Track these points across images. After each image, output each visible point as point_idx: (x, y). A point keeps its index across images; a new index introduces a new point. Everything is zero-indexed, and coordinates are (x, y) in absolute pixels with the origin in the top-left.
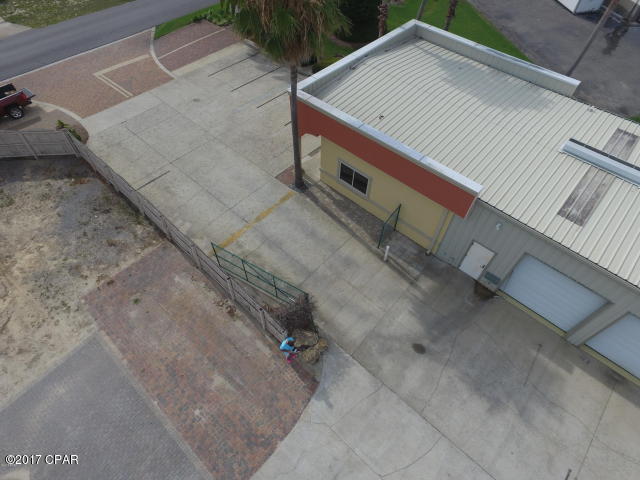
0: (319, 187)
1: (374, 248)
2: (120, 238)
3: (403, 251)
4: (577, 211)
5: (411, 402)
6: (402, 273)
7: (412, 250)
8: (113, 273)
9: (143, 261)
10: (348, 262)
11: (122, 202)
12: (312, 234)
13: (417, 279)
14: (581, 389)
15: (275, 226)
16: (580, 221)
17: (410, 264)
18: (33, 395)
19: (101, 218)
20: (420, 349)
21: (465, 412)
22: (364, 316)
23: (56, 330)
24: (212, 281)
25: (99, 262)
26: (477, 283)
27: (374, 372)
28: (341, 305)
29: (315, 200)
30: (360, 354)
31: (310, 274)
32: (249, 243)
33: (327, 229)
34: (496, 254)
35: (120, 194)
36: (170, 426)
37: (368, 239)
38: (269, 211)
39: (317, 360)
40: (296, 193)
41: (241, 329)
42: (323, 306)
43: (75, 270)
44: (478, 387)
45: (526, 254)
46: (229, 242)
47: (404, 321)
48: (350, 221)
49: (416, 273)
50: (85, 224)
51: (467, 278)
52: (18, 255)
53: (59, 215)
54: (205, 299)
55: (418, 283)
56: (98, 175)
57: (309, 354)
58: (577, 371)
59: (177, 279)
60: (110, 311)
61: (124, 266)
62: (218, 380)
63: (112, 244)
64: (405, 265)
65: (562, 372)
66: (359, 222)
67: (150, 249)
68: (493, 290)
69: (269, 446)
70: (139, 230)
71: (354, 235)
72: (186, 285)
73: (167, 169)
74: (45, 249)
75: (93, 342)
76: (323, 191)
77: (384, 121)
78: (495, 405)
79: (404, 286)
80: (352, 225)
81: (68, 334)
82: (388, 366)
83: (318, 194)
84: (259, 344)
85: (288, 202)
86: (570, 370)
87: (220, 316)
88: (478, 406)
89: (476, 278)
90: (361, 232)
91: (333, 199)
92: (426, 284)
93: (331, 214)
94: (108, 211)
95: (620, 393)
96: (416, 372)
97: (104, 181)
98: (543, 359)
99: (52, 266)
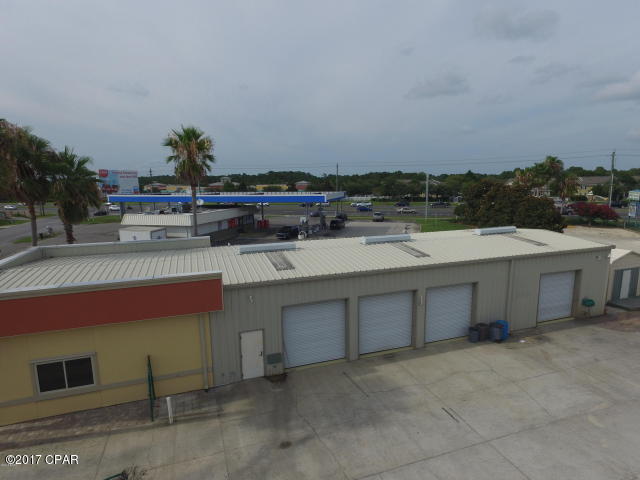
0: (5, 432)
1: (149, 423)
4: (284, 266)
7: (191, 398)
13: (221, 410)
16: (291, 268)
17: (200, 407)
20: (286, 445)
21: (367, 444)
22: (205, 474)
26: (266, 377)
34: (263, 330)
37: (132, 424)
45: (283, 308)
47: (248, 441)
48: (90, 428)
49: (214, 408)
51: (255, 380)
55: (225, 412)
64: (196, 411)
68: (282, 372)
71: (110, 433)
79: (215, 423)
83: (10, 439)
89: (262, 374)
90: (116, 425)
91: (43, 428)
95: (402, 360)
98: (356, 378)
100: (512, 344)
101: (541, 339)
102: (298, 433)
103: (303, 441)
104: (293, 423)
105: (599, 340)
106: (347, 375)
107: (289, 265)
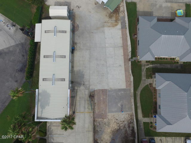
0: (72, 110)
1: (76, 97)
2: (99, 124)
3: (74, 94)
5: (89, 82)
6: (77, 92)
7: (73, 93)
8: (102, 119)
9: (98, 118)
10: (80, 98)
11: (95, 131)
12: (80, 105)
14: (76, 69)
15: (82, 109)
17: (75, 92)
19: (98, 130)
20: (84, 84)
21: (86, 77)
22: (85, 91)
23: (111, 117)
24: (94, 109)
25: (102, 122)
27: (89, 87)
28: (86, 95)
29: (75, 109)
30: (89, 89)
31: (85, 101)
32: (87, 110)
33: (78, 104)
35: (94, 132)
36: (107, 99)
38: (81, 112)
39: (93, 92)
40: (76, 112)
41: (96, 101)
42: (87, 97)
43: (105, 124)
44: (83, 77)
47: (82, 88)
49: (75, 90)
50: (100, 130)
51: (72, 85)
52: (109, 132)
53: (102, 135)
54: (96, 107)
56: (94, 139)
57: (93, 93)
58: (74, 70)
59: (97, 112)
60: (105, 115)
61: (100, 119)
62: (101, 98)
63: (100, 124)
65: (76, 71)
67: (97, 119)
68: (71, 82)
69: (102, 90)
70: (96, 124)
71: (76, 100)
72: (97, 111)
73: (86, 132)
74: (106, 130)
75: (109, 113)
76: (72, 109)
78: (83, 75)
79: (78, 90)
80: (75, 102)
81: (110, 115)
82: (88, 86)
83: (73, 109)
84: (96, 98)
85: (78, 112)
86: (75, 71)
87: (96, 104)
88: (85, 76)
90: (75, 100)
92: (76, 88)
93: (75, 105)
94: (97, 130)
96: (86, 83)
97: (94, 137)
98: (76, 73)
99: (107, 127)
100: (75, 49)
101: (76, 44)
102: (83, 83)
103: (84, 82)
104: (81, 83)
105: (79, 37)
106: (74, 74)
107: (63, 79)
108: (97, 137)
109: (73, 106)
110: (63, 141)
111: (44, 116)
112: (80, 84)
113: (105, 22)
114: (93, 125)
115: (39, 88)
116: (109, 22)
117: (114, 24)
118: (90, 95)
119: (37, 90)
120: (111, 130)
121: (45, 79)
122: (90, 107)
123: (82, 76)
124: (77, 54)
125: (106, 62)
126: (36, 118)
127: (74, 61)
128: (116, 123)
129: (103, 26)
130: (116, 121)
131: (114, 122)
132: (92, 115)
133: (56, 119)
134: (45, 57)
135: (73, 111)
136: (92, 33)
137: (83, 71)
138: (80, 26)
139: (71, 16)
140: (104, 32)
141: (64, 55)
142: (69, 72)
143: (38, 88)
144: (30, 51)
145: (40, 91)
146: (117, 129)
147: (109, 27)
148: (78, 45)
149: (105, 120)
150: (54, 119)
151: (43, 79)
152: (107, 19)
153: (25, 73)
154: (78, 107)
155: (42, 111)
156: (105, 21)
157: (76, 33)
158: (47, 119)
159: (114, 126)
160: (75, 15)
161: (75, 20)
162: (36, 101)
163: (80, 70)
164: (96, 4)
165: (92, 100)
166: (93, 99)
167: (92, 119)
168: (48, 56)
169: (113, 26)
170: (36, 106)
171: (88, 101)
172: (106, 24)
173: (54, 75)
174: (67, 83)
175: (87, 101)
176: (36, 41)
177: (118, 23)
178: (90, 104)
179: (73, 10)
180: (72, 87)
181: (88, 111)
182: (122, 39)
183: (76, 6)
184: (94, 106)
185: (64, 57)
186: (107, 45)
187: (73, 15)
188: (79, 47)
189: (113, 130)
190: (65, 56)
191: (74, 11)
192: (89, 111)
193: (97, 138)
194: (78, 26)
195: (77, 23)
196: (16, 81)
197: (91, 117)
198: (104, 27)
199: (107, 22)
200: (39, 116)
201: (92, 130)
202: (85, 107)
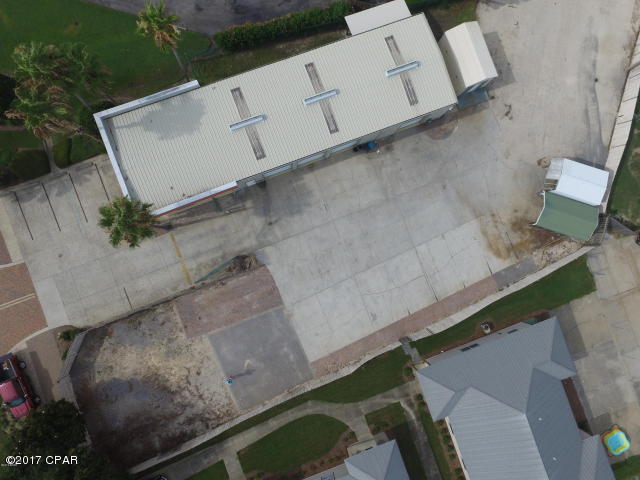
0: (173, 219)
1: (221, 214)
2: (161, 320)
3: (229, 203)
4: (260, 154)
5: (286, 237)
6: (237, 210)
7: (230, 198)
8: (181, 325)
9: (180, 312)
10: (223, 228)
11: (135, 318)
12: (200, 236)
14: (309, 179)
15: (188, 249)
16: (263, 156)
18: (222, 359)
19: (143, 326)
20: (270, 224)
21: (296, 223)
22: (249, 236)
23: (199, 350)
24: (204, 286)
25: (171, 330)
26: (257, 184)
27: (270, 244)
28: (239, 242)
29: (180, 225)
30: (262, 245)
31: (220, 247)
32: (192, 265)
33: (201, 228)
35: (130, 316)
36: (254, 317)
37: (215, 214)
38: (177, 249)
39: (257, 261)
40: (172, 232)
41: (231, 283)
42: (236, 249)
43: (170, 340)
44: (292, 214)
46: (187, 274)
47: (258, 222)
49: (241, 205)
50: (144, 334)
51: (253, 186)
52: (150, 364)
53: (131, 345)
54: (212, 292)
55: (246, 207)
56: (109, 324)
57: (253, 263)
58: (304, 176)
59: (196, 300)
60: (199, 329)
61: (179, 321)
62: (247, 297)
63: (163, 324)
64: (236, 206)
65: (302, 182)
66: (204, 212)
67: (175, 308)
68: (263, 181)
69: (275, 288)
70: (159, 310)
71: (209, 218)
72: (200, 299)
73: (121, 288)
74: (152, 352)
75: (211, 338)
76: (177, 219)
77: (175, 187)
78: (299, 212)
79: (244, 213)
80: (204, 216)
81: (203, 345)
82: (270, 238)
83: (178, 222)
85: (176, 238)
86: (302, 179)
87: (223, 289)
88: (297, 218)
89: (255, 184)
90: (210, 215)
91: (185, 216)
92: (249, 204)
93: (190, 223)
94: (140, 323)
95: (318, 168)
96: (277, 231)
97: (116, 322)
98: (294, 185)
99: (164, 350)
100: (371, 154)
101: (389, 149)
102: (274, 219)
103: (276, 221)
104: (272, 213)
105: (415, 150)
106: (291, 182)
107: (262, 150)
108: (118, 331)
109: (188, 216)
110: (64, 230)
111: (122, 136)
112: (265, 210)
113: (493, 215)
114: (152, 302)
115: (204, 88)
116: (500, 226)
117: (500, 247)
118: (244, 257)
119: (195, 83)
120: (158, 369)
121: (241, 94)
122: (204, 273)
123: (295, 208)
124: (358, 165)
125: (369, 268)
126: (105, 113)
127: (331, 163)
128: (185, 373)
129: (478, 215)
130: (193, 373)
131: (188, 366)
132: (183, 287)
133: (126, 179)
134: (310, 69)
135: (174, 222)
136: (444, 187)
137: (309, 205)
138: (448, 139)
139: (471, 100)
140: (460, 224)
141: (339, 127)
142: (291, 164)
143: (202, 84)
144: (311, 15)
145: (195, 95)
146: (168, 384)
147: (485, 233)
148: (388, 156)
149: (182, 336)
150: (122, 172)
151: (238, 89)
152: (506, 216)
153: (234, 26)
154: (191, 232)
155: (133, 125)
156: (495, 212)
157: (424, 136)
158: (116, 149)
159: (173, 372)
160: (480, 111)
161: (462, 117)
162: (161, 94)
163: (309, 193)
164: (539, 163)
165: (230, 270)
166: (234, 272)
167: (170, 293)
168: (317, 76)
169: (490, 246)
170: (143, 100)
171: (223, 257)
172: (490, 219)
173: (264, 117)
174: (253, 168)
175: (220, 253)
176: (350, 19)
177: (509, 256)
178: (216, 267)
179: (493, 98)
180: (247, 189)
181: (191, 270)
182: (461, 288)
183: (509, 102)
184: (214, 284)
185: (333, 128)
186: (422, 248)
187: (475, 106)
188: (382, 162)
189: (162, 372)
190: (337, 130)
191: (491, 102)
192: (192, 274)
193: (115, 333)
194: (448, 134)
195: (456, 128)
196: (199, 9)
197: (175, 289)
198: (477, 217)
199: (496, 222)
200: (117, 122)
201: (136, 307)
202: (198, 254)
